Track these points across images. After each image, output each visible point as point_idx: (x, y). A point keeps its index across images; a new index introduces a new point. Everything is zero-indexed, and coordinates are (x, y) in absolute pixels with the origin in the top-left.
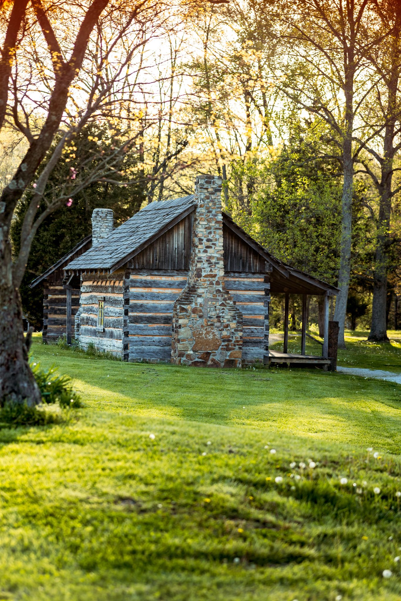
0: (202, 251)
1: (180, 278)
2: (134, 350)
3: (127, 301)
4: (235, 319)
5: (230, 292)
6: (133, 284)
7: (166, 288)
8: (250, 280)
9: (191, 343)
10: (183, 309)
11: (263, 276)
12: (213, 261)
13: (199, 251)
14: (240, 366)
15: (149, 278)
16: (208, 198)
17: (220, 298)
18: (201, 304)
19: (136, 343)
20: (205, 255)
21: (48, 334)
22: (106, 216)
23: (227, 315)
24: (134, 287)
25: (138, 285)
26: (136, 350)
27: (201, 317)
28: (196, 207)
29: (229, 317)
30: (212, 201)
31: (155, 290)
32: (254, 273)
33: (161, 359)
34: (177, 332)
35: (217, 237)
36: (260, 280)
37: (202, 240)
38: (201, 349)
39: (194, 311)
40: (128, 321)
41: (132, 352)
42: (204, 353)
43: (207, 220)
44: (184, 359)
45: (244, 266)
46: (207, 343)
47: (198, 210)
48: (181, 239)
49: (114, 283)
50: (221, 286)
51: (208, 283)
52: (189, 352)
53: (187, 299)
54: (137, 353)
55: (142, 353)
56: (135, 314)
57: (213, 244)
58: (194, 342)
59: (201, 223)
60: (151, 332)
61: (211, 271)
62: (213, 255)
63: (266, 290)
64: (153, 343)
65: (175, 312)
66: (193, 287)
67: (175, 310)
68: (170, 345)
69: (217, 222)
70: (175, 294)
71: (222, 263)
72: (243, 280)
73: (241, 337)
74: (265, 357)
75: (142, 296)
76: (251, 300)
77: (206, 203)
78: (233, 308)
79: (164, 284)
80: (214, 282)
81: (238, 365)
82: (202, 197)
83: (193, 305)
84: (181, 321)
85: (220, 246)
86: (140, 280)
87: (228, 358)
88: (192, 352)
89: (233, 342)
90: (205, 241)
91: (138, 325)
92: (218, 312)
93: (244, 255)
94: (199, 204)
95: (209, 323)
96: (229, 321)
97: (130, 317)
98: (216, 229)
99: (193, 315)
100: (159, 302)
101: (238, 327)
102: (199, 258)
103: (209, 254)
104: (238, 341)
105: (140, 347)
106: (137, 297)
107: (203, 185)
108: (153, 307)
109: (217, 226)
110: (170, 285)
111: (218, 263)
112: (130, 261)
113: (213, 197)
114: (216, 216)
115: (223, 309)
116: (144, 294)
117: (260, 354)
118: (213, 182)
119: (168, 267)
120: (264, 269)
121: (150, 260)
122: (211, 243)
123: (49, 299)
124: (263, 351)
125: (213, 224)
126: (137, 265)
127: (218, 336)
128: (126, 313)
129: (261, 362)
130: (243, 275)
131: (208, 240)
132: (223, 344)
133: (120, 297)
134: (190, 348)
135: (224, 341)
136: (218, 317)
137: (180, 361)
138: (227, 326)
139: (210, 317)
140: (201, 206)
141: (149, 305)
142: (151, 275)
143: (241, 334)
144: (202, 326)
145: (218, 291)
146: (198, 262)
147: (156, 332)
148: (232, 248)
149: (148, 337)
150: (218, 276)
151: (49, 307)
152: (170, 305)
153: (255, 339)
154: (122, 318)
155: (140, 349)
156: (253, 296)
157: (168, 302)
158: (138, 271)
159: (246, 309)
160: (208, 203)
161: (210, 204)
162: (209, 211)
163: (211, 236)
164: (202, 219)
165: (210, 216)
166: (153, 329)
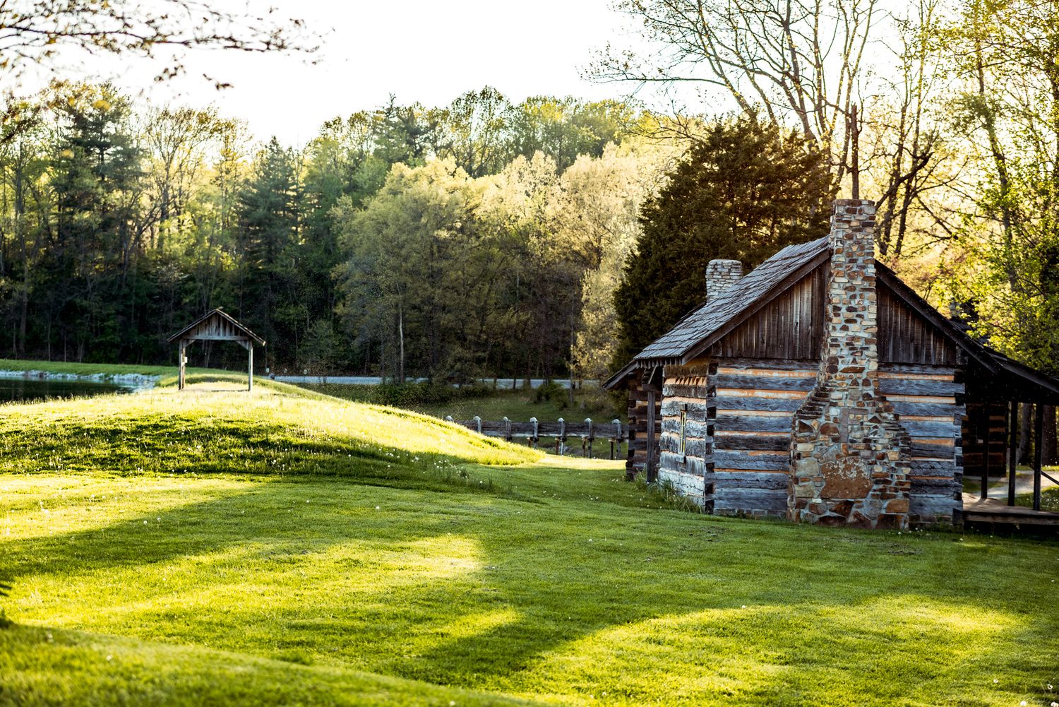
0: (838, 327)
1: (804, 374)
2: (722, 495)
3: (712, 412)
4: (897, 445)
5: (889, 398)
6: (723, 383)
7: (780, 389)
8: (929, 378)
9: (819, 484)
10: (804, 427)
11: (952, 371)
12: (858, 344)
13: (834, 328)
14: (907, 526)
15: (750, 373)
16: (850, 237)
17: (869, 408)
18: (835, 418)
19: (726, 482)
20: (843, 334)
21: (635, 465)
22: (730, 271)
23: (883, 439)
24: (725, 388)
25: (730, 384)
26: (727, 494)
27: (835, 440)
28: (831, 253)
29: (886, 441)
30: (858, 243)
31: (760, 394)
32: (935, 367)
33: (769, 511)
34: (794, 465)
35: (866, 303)
36: (946, 378)
37: (840, 309)
38: (835, 495)
39: (824, 429)
40: (713, 446)
41: (720, 499)
42: (841, 503)
43: (849, 275)
44: (806, 511)
45: (917, 353)
46: (848, 484)
47: (834, 258)
48: (806, 308)
49: (698, 380)
50: (872, 387)
51: (850, 382)
52: (814, 501)
53: (811, 409)
54: (729, 500)
55: (738, 499)
56: (726, 433)
57: (858, 316)
58: (824, 484)
59: (838, 280)
60: (753, 465)
61: (854, 361)
62: (858, 334)
63: (958, 396)
64: (756, 483)
65: (793, 432)
66: (823, 389)
67: (794, 429)
68: (786, 487)
69: (866, 278)
70: (795, 401)
71: (873, 348)
72: (916, 377)
73: (908, 477)
74: (955, 511)
75: (737, 404)
76: (929, 412)
77: (846, 245)
78: (896, 426)
79: (775, 383)
80: (860, 381)
81: (902, 524)
82: (840, 235)
83: (823, 420)
84: (801, 447)
85: (870, 320)
86: (734, 377)
87: (884, 512)
88: (819, 501)
89: (893, 485)
90: (844, 310)
91: (731, 452)
92: (866, 431)
93: (918, 335)
94: (835, 248)
95: (850, 452)
96: (885, 447)
97: (717, 438)
98: (865, 290)
99: (821, 437)
100: (768, 414)
101: (902, 458)
102: (833, 340)
103: (851, 333)
104: (902, 484)
105: (734, 490)
106: (729, 404)
107: (842, 216)
108: (756, 422)
109: (866, 284)
110: (787, 386)
111: (867, 349)
112: (716, 345)
113: (859, 236)
114: (864, 267)
115: (876, 427)
116: (742, 400)
117: (947, 506)
118: (860, 210)
119: (783, 354)
120: (954, 358)
121: (751, 343)
122: (855, 314)
123: (637, 407)
124: (952, 501)
125: (858, 282)
126: (729, 350)
127: (866, 474)
128: (710, 431)
129: (947, 520)
130: (916, 369)
131: (850, 309)
132: (875, 487)
133: (702, 404)
134: (817, 493)
135: (877, 483)
136: (867, 441)
137: (798, 515)
138: (883, 456)
139: (852, 441)
140: (838, 252)
141: (750, 418)
142: (754, 368)
143: (907, 471)
144: (838, 456)
145: (867, 396)
146: (831, 346)
147: (761, 464)
148: (896, 322)
149: (748, 473)
150: (866, 371)
151: (638, 421)
152: (786, 419)
153: (937, 479)
154: (703, 440)
155: (733, 493)
156: (935, 406)
157: (784, 414)
158: (732, 361)
159: (921, 428)
160: (850, 246)
161: (855, 249)
162: (851, 259)
163: (855, 303)
164: (839, 274)
165: (854, 268)
166: (757, 459)
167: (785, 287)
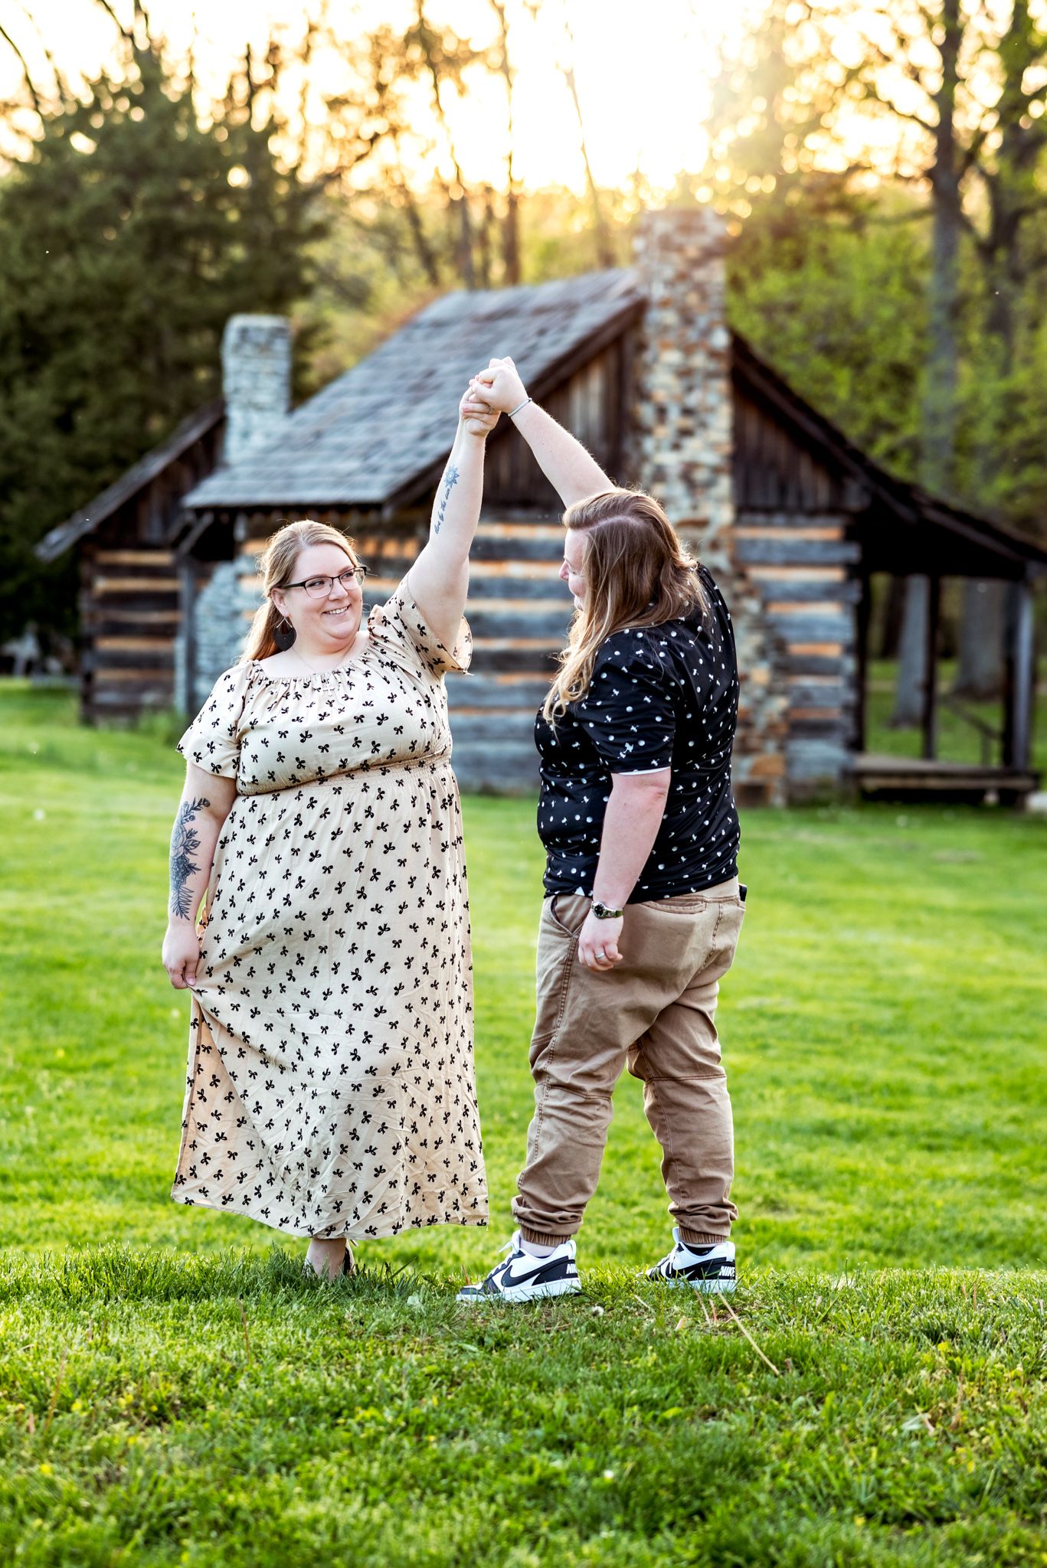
0: (666, 444)
4: (764, 657)
5: (750, 574)
8: (802, 533)
11: (838, 521)
12: (701, 475)
13: (658, 447)
14: (781, 801)
15: (498, 531)
16: (683, 277)
20: (675, 457)
23: (744, 645)
28: (643, 306)
29: (746, 651)
30: (697, 289)
31: (516, 570)
32: (812, 513)
35: (714, 400)
36: (829, 534)
37: (667, 411)
43: (683, 348)
47: (653, 316)
48: (596, 409)
50: (724, 553)
55: (480, 763)
57: (699, 424)
59: (662, 357)
60: (504, 701)
61: (694, 507)
62: (699, 458)
63: (849, 567)
64: (511, 734)
69: (713, 354)
71: (726, 482)
73: (784, 713)
76: (804, 595)
77: (679, 293)
78: (765, 623)
79: (540, 549)
80: (703, 545)
81: (774, 799)
82: (668, 274)
85: (721, 431)
87: (741, 777)
89: (758, 729)
90: (674, 414)
93: (783, 457)
94: (655, 298)
96: (750, 662)
98: (710, 375)
100: (531, 606)
101: (774, 680)
102: (655, 469)
103: (687, 456)
104: (772, 726)
105: (473, 747)
108: (510, 621)
109: (713, 365)
111: (715, 484)
113: (700, 274)
118: (701, 228)
120: (843, 498)
121: (499, 476)
122: (694, 420)
123: (97, 592)
125: (699, 360)
129: (830, 786)
130: (779, 519)
131: (687, 412)
140: (661, 305)
141: (499, 615)
142: (504, 522)
143: (782, 703)
146: (652, 479)
147: (520, 699)
149: (496, 715)
150: (714, 525)
151: (100, 617)
153: (813, 716)
155: (471, 754)
156: (810, 585)
159: (786, 625)
160: (685, 294)
161: (693, 299)
162: (687, 320)
163: (693, 400)
164: (666, 346)
165: (692, 335)
166: (511, 690)
167: (564, 372)
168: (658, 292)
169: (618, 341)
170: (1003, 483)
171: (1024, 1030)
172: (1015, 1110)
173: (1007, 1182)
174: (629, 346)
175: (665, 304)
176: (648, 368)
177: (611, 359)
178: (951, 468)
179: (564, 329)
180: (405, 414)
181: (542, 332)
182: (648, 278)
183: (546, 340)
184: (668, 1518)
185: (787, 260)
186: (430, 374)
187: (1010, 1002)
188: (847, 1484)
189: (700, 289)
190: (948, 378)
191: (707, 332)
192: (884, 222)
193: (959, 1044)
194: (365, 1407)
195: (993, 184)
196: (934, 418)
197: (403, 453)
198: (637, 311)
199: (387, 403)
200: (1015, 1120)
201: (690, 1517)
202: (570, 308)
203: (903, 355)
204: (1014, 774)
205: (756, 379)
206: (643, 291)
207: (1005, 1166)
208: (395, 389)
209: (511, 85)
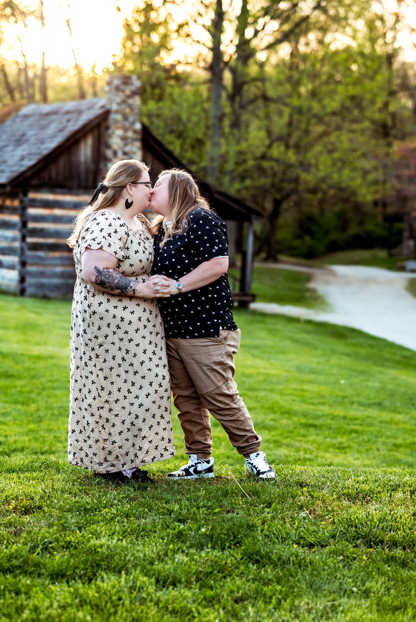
2: (32, 284)
3: (24, 224)
6: (32, 204)
7: (70, 209)
15: (50, 197)
16: (124, 102)
19: (34, 275)
24: (34, 207)
25: (37, 205)
26: (35, 283)
31: (58, 212)
35: (135, 149)
37: (117, 153)
40: (26, 249)
41: (30, 286)
43: (124, 129)
47: (112, 116)
48: (89, 152)
54: (36, 287)
55: (42, 287)
56: (35, 240)
59: (115, 132)
60: (52, 262)
64: (55, 275)
69: (135, 132)
75: (42, 219)
77: (122, 107)
79: (68, 204)
86: (40, 200)
90: (119, 155)
91: (38, 253)
94: (113, 110)
97: (28, 244)
98: (134, 140)
100: (62, 226)
105: (40, 280)
106: (37, 219)
108: (55, 232)
109: (135, 136)
116: (45, 216)
119: (73, 183)
125: (130, 134)
128: (23, 238)
131: (125, 153)
133: (15, 219)
141: (51, 229)
142: (53, 193)
147: (58, 262)
149: (49, 268)
154: (17, 244)
155: (39, 282)
158: (38, 188)
160: (124, 109)
161: (128, 110)
162: (125, 118)
163: (127, 149)
164: (117, 128)
165: (127, 124)
166: (55, 258)
167: (77, 136)
168: (114, 107)
169: (98, 126)
170: (237, 186)
171: (268, 387)
172: (272, 416)
173: (275, 442)
174: (103, 127)
175: (117, 112)
176: (110, 136)
177: (96, 132)
178: (218, 179)
179: (77, 120)
180: (14, 150)
181: (68, 121)
182: (110, 101)
183: (70, 124)
184: (228, 544)
185: (156, 97)
186: (23, 135)
187: (261, 378)
188: (288, 534)
189: (131, 107)
190: (216, 145)
191: (133, 123)
192: (192, 84)
193: (246, 392)
194: (105, 508)
195: (233, 71)
196: (212, 159)
197: (14, 165)
198: (106, 114)
199: (6, 146)
200: (272, 420)
201: (235, 545)
202: (80, 112)
203: (200, 135)
204: (246, 295)
205: (151, 142)
206: (108, 107)
207: (273, 436)
208: (9, 141)
209: (44, 24)
